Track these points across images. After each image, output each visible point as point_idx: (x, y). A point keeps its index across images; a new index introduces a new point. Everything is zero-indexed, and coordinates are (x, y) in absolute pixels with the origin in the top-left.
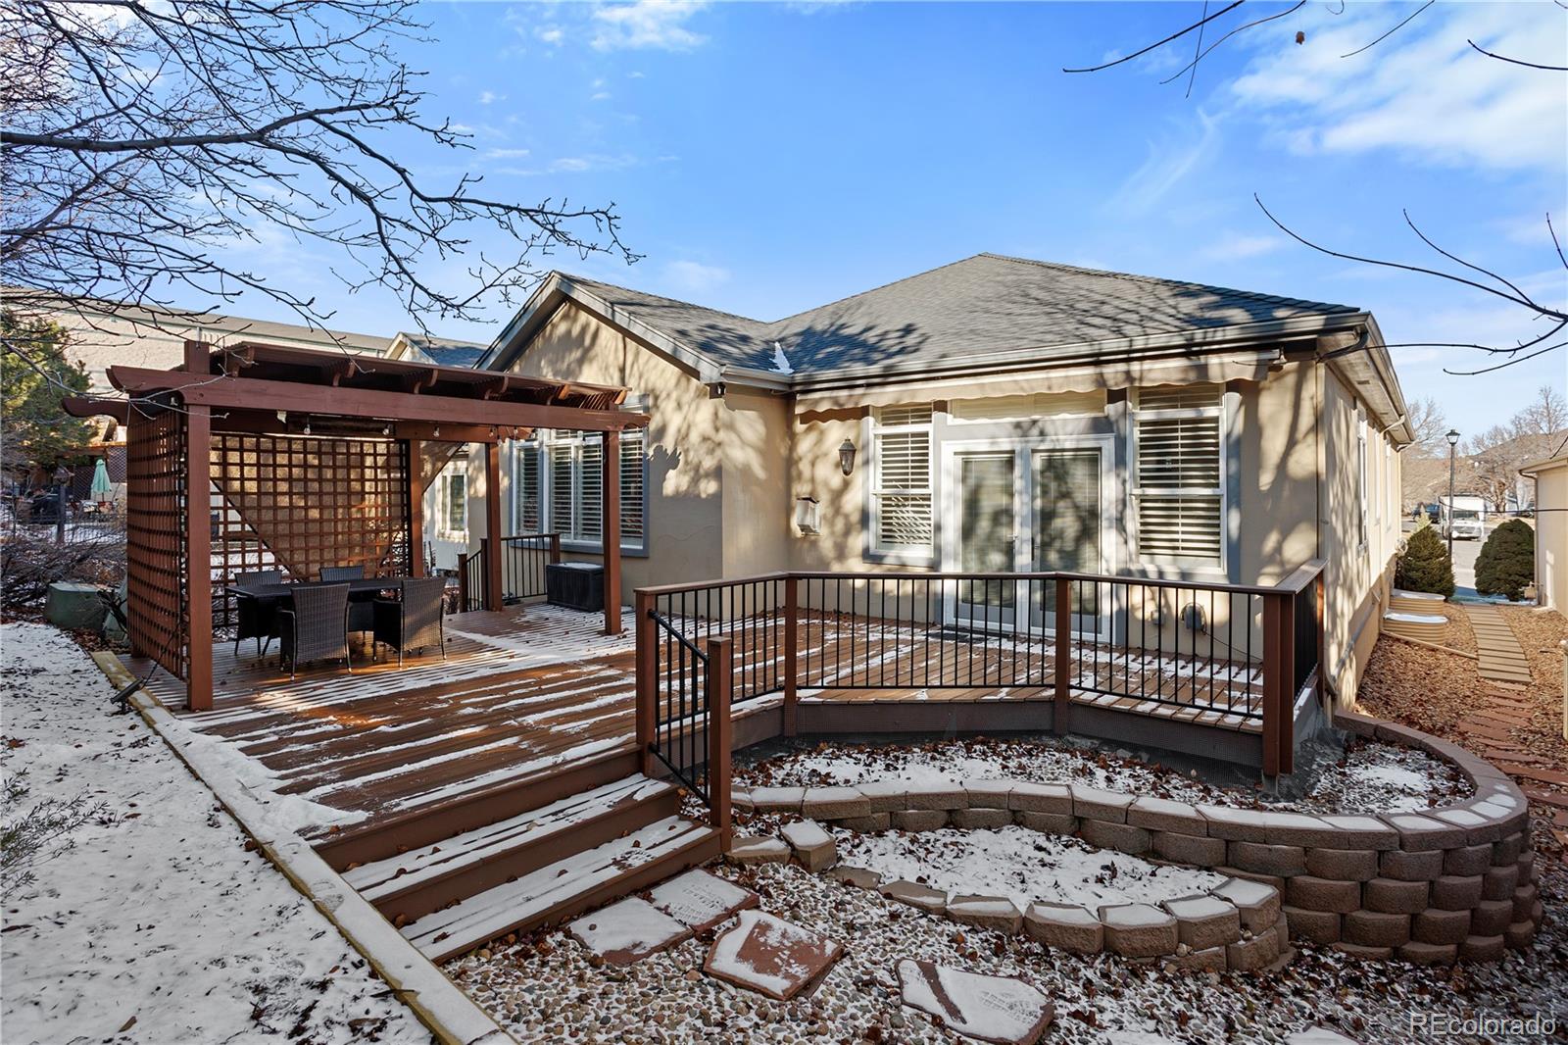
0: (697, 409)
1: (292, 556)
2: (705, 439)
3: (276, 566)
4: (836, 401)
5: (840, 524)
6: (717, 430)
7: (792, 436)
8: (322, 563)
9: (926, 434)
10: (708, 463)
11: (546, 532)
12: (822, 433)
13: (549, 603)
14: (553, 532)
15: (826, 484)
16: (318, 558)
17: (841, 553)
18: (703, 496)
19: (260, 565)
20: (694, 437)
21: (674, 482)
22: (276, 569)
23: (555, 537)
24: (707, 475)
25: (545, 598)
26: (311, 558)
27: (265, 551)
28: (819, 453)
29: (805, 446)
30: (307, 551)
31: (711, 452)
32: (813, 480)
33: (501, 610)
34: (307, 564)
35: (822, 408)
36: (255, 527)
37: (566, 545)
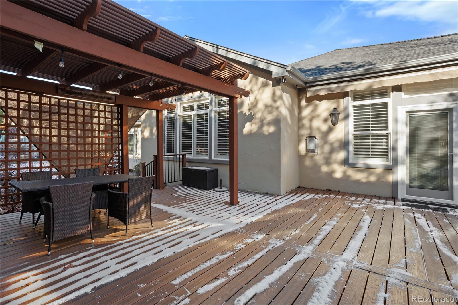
0: (263, 92)
1: (60, 163)
2: (267, 106)
3: (51, 169)
4: (329, 89)
5: (327, 148)
6: (275, 101)
7: (300, 108)
8: (77, 167)
9: (386, 104)
10: (269, 118)
11: (178, 153)
12: (316, 106)
13: (184, 184)
14: (181, 153)
15: (319, 129)
16: (75, 164)
17: (328, 161)
18: (267, 134)
19: (41, 167)
20: (260, 105)
21: (248, 128)
22: (51, 170)
23: (184, 156)
24: (269, 124)
25: (181, 182)
26: (71, 164)
27: (44, 160)
28: (314, 115)
29: (306, 112)
30: (68, 160)
31: (270, 113)
32: (311, 128)
33: (163, 189)
34: (69, 167)
35: (323, 93)
36: (38, 146)
37: (189, 159)
